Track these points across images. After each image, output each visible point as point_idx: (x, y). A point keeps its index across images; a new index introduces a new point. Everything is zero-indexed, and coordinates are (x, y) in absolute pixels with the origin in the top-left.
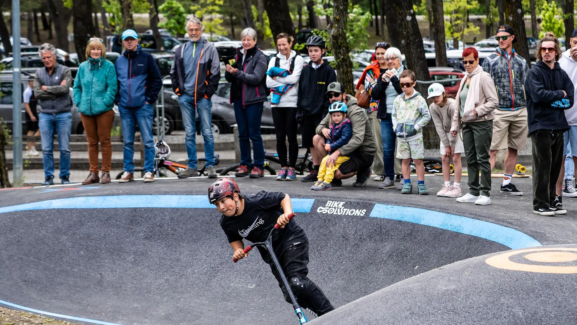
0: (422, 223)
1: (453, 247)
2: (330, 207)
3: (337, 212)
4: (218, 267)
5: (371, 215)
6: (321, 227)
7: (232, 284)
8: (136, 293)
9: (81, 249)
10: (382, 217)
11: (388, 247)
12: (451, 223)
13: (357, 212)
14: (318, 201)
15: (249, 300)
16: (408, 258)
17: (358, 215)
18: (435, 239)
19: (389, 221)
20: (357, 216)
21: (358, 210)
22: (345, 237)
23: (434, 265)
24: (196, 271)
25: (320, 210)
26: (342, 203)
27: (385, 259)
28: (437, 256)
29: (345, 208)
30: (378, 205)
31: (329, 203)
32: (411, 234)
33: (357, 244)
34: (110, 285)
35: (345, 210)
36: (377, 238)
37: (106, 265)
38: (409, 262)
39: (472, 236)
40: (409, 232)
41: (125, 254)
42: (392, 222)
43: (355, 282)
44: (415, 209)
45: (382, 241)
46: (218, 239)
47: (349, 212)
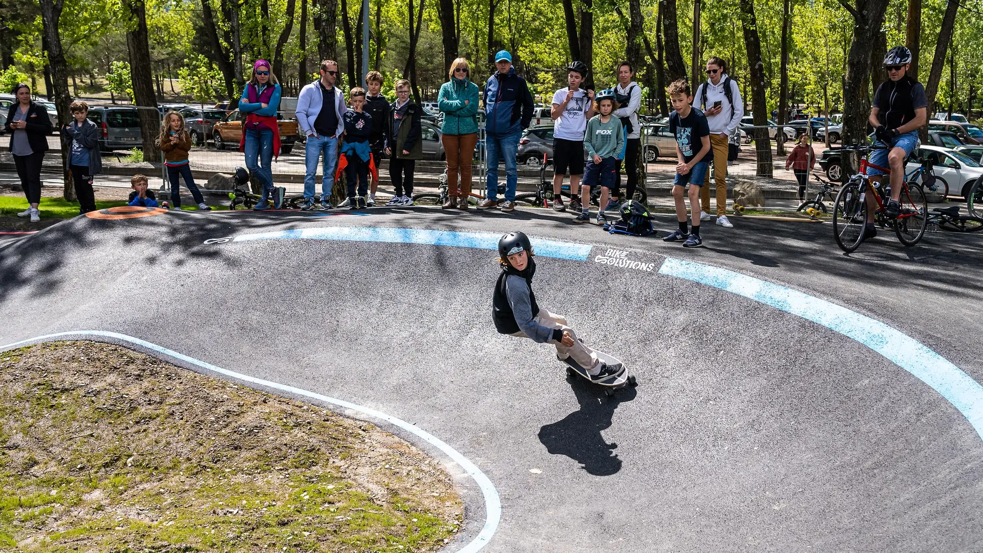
0: (729, 289)
1: (777, 332)
2: (610, 257)
3: (618, 263)
4: (473, 321)
5: (660, 272)
6: (597, 280)
7: (486, 345)
8: (372, 349)
9: (323, 289)
10: (675, 275)
11: (681, 317)
12: (770, 295)
13: (643, 266)
14: (597, 248)
15: (503, 371)
16: (709, 336)
17: (644, 269)
18: (747, 315)
19: (683, 281)
20: (642, 271)
21: (644, 264)
22: (627, 298)
23: (747, 353)
24: (447, 324)
25: (598, 259)
26: (625, 253)
27: (677, 333)
28: (751, 341)
29: (629, 259)
30: (670, 259)
31: (610, 252)
32: (712, 303)
33: (641, 308)
34: (345, 336)
35: (628, 262)
36: (668, 302)
37: (347, 309)
38: (711, 344)
39: (806, 320)
40: (710, 299)
41: (371, 297)
42: (687, 284)
43: (636, 361)
44: (719, 269)
45: (673, 307)
46: (478, 285)
47: (633, 265)
